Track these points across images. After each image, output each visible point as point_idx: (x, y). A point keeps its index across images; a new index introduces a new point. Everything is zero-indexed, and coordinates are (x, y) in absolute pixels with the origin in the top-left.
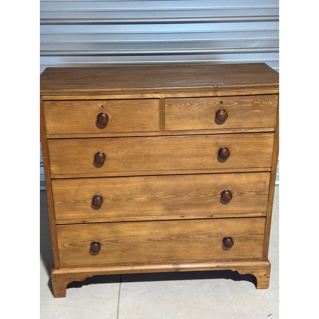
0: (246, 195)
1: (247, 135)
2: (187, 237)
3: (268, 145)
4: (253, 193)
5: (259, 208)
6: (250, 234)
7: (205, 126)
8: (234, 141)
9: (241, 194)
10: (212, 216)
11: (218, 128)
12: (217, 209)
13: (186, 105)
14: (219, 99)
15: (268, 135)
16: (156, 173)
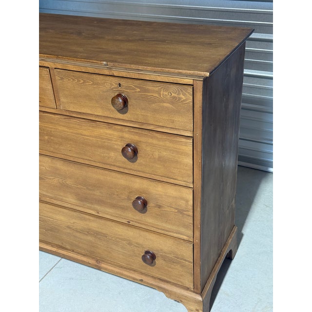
0: (166, 210)
1: (158, 135)
2: (106, 237)
3: (186, 155)
4: (174, 210)
5: (182, 230)
6: (176, 257)
7: (105, 113)
8: (143, 139)
9: (160, 207)
10: (129, 222)
11: (121, 118)
12: (134, 216)
13: (79, 81)
14: (117, 80)
15: (184, 140)
16: (63, 157)
